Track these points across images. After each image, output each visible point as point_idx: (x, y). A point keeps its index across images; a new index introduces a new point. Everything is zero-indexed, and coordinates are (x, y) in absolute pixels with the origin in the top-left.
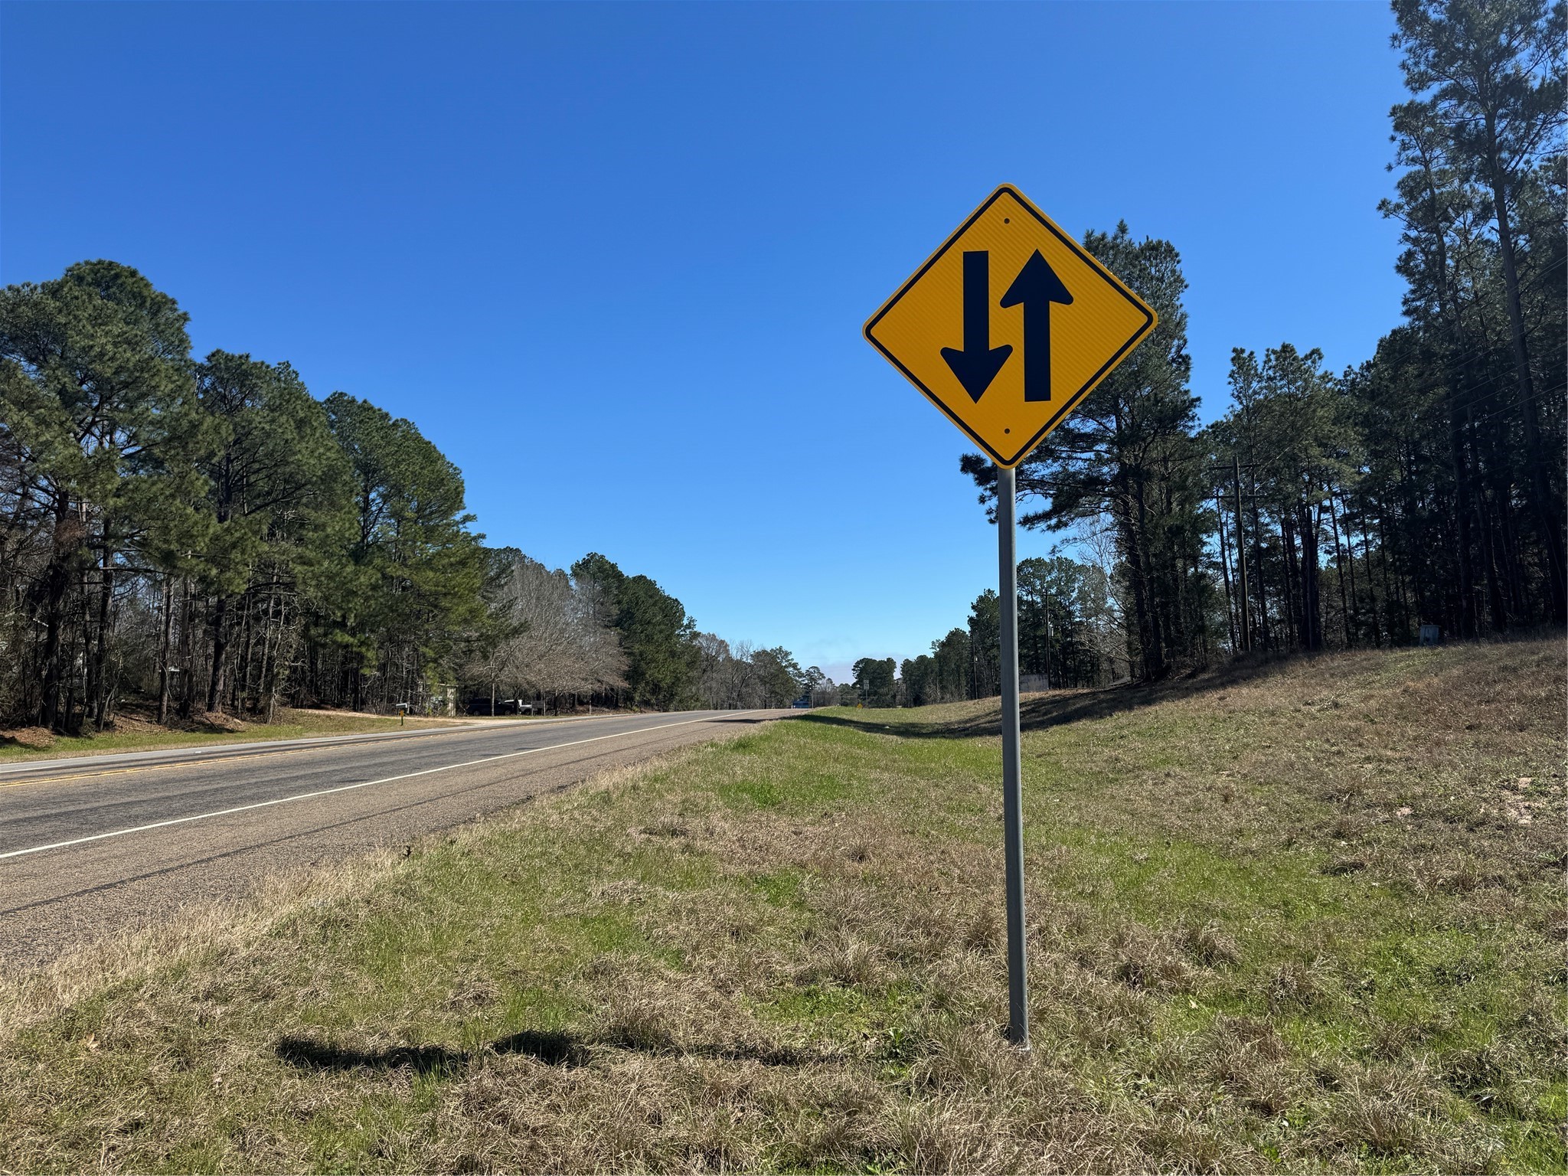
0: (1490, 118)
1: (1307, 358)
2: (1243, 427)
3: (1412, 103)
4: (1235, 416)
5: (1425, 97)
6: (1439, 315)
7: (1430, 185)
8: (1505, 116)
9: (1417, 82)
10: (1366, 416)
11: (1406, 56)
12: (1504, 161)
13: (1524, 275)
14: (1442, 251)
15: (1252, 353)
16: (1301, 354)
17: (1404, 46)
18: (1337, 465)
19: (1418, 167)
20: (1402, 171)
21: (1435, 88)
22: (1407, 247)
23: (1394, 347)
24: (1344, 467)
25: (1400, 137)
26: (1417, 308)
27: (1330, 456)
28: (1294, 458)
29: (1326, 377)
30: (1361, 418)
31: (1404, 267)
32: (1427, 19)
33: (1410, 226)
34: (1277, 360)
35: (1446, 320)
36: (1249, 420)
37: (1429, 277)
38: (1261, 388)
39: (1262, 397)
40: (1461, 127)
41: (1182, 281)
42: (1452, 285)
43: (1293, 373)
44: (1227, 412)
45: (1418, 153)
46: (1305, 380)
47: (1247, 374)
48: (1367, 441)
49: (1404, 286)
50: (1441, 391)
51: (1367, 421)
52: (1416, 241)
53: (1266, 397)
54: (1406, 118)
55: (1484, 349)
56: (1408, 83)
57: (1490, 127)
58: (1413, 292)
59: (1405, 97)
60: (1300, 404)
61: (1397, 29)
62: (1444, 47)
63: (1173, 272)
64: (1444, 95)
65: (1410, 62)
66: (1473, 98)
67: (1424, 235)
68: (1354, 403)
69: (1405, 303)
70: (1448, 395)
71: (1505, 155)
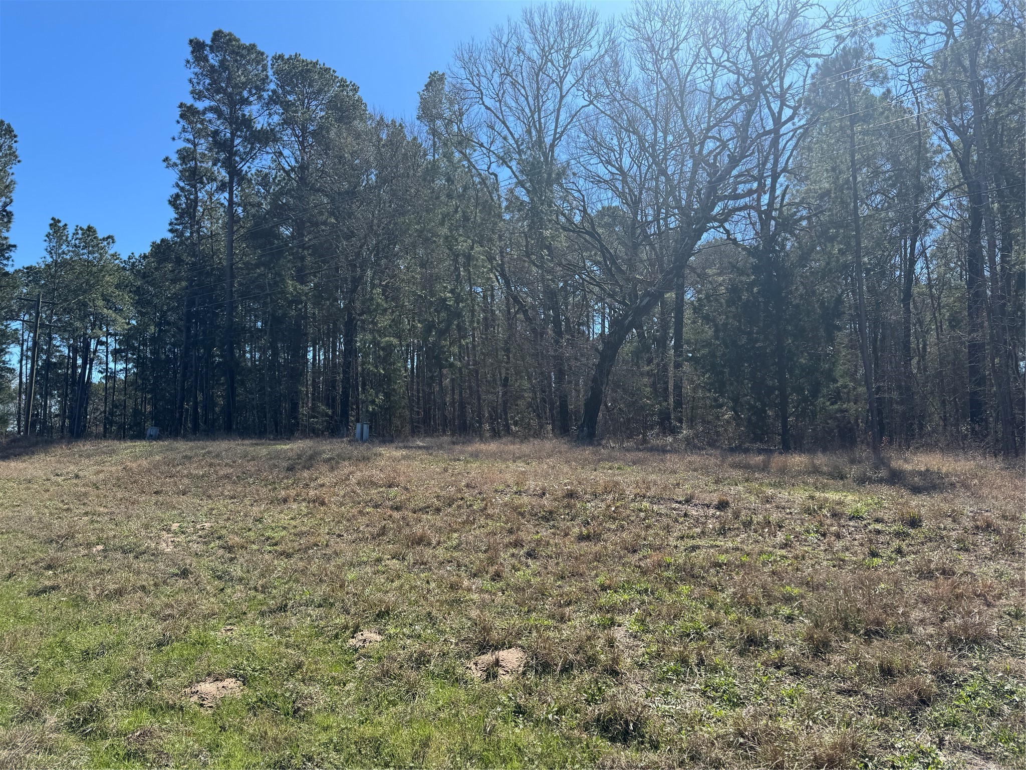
0: (233, 134)
1: (104, 239)
2: (50, 274)
3: (192, 106)
4: (46, 265)
5: (200, 105)
6: (189, 238)
7: (195, 159)
8: (240, 137)
9: (198, 95)
10: (138, 288)
11: (193, 76)
12: (237, 162)
13: (238, 229)
14: (196, 200)
15: (66, 225)
16: (100, 235)
17: (192, 70)
18: (114, 315)
19: (190, 146)
20: (181, 144)
21: (207, 103)
22: (176, 190)
23: (161, 250)
24: (118, 317)
25: (183, 122)
26: (177, 230)
27: (110, 308)
28: (85, 305)
29: (115, 256)
30: (134, 289)
31: (174, 202)
32: (207, 61)
33: (180, 179)
34: (83, 234)
35: (192, 242)
36: (56, 271)
37: (186, 213)
38: (69, 251)
39: (68, 257)
40: (216, 133)
41: (16, 157)
42: (198, 223)
43: (93, 247)
44: (40, 261)
45: (191, 137)
46: (100, 254)
47: (60, 238)
48: (137, 304)
49: (172, 214)
50: (184, 284)
51: (138, 291)
52: (182, 189)
53: (71, 258)
54: (188, 113)
55: (211, 265)
56: (192, 93)
57: (232, 140)
58: (176, 219)
59: (189, 101)
60: (95, 269)
61: (190, 58)
62: (214, 82)
63: (10, 147)
64: (211, 109)
65: (195, 81)
66: (225, 119)
67: (187, 187)
68: (131, 278)
69: (171, 224)
70: (187, 288)
71: (237, 159)
